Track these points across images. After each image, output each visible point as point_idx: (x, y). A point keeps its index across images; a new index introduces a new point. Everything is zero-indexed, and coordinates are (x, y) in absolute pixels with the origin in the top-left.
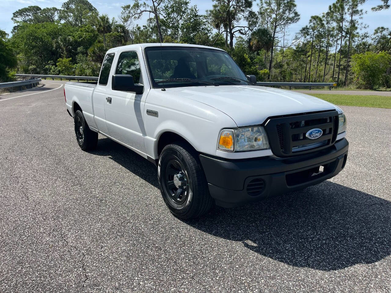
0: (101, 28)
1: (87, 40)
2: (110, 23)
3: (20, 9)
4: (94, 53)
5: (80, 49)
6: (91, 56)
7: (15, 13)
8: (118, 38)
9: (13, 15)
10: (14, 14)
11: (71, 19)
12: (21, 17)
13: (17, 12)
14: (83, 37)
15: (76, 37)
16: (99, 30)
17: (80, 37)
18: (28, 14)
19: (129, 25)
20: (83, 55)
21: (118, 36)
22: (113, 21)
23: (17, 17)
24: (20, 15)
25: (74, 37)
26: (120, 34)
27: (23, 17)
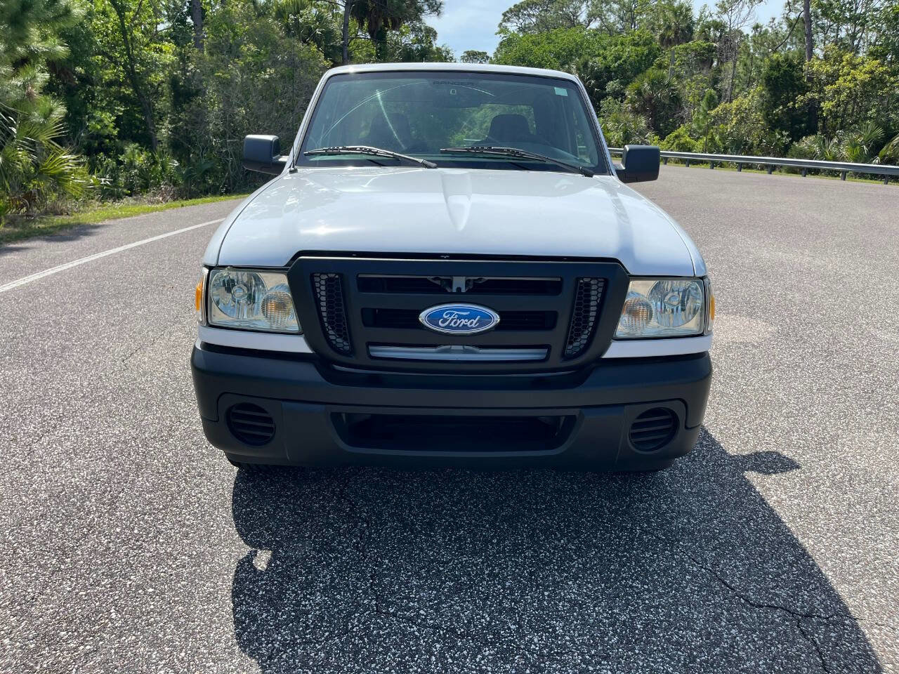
0: (669, 33)
1: (631, 64)
2: (694, 19)
3: (518, 4)
4: (639, 93)
5: (612, 85)
6: (632, 102)
7: (507, 12)
8: (703, 54)
9: (502, 17)
10: (504, 15)
11: (612, 18)
12: (516, 21)
13: (511, 11)
14: (623, 59)
15: (609, 59)
16: (664, 38)
17: (617, 58)
18: (531, 12)
19: (744, 20)
20: (615, 98)
21: (704, 49)
22: (701, 13)
23: (509, 21)
24: (515, 15)
25: (605, 58)
26: (709, 46)
27: (521, 20)
